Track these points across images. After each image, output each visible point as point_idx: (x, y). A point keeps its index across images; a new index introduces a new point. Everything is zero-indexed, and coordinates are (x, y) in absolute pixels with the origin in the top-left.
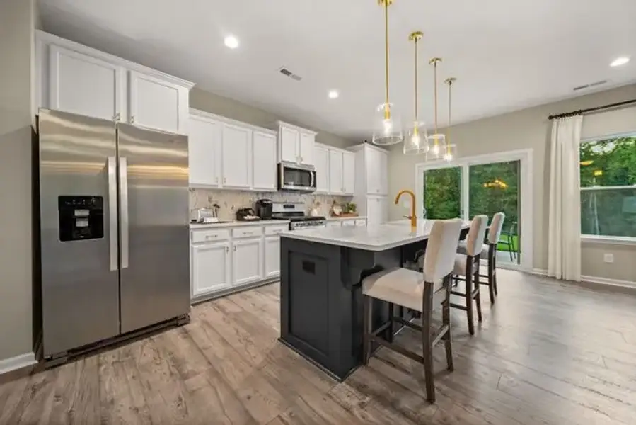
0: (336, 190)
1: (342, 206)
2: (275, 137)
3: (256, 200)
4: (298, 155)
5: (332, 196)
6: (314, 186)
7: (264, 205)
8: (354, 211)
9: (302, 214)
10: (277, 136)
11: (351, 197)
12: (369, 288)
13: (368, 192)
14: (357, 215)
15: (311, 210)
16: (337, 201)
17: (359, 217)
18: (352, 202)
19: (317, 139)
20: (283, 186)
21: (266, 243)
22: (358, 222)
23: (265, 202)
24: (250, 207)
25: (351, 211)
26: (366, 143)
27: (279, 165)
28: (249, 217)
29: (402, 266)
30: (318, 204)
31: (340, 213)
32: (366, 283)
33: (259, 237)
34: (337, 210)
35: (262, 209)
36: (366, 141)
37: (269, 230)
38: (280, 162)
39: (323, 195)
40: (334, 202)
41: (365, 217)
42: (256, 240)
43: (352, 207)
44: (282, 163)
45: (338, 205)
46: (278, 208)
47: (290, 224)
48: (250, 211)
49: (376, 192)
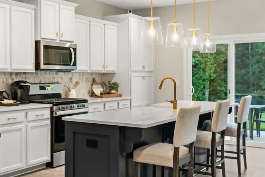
0: (98, 68)
1: (103, 84)
2: (33, 12)
3: (10, 82)
4: (57, 31)
5: (91, 74)
6: (75, 64)
7: (21, 87)
8: (117, 90)
9: (58, 96)
10: (35, 10)
11: (113, 74)
12: (138, 156)
13: (133, 69)
14: (120, 96)
15: (69, 90)
16: (97, 79)
17: (123, 98)
18: (113, 81)
19: (78, 11)
20: (42, 66)
21: (29, 129)
22: (121, 104)
23: (22, 84)
24: (4, 90)
25: (113, 91)
26: (131, 14)
27: (37, 43)
28: (5, 101)
29: (163, 142)
30: (77, 83)
31: (101, 94)
32: (136, 153)
33: (21, 122)
34: (98, 90)
35: (19, 91)
36: (130, 12)
37: (32, 115)
38: (39, 39)
39: (82, 74)
40: (94, 81)
41: (130, 98)
42: (19, 126)
43: (114, 86)
44: (41, 40)
45: (98, 84)
46: (34, 90)
47: (51, 108)
48: (5, 95)
49: (141, 69)
